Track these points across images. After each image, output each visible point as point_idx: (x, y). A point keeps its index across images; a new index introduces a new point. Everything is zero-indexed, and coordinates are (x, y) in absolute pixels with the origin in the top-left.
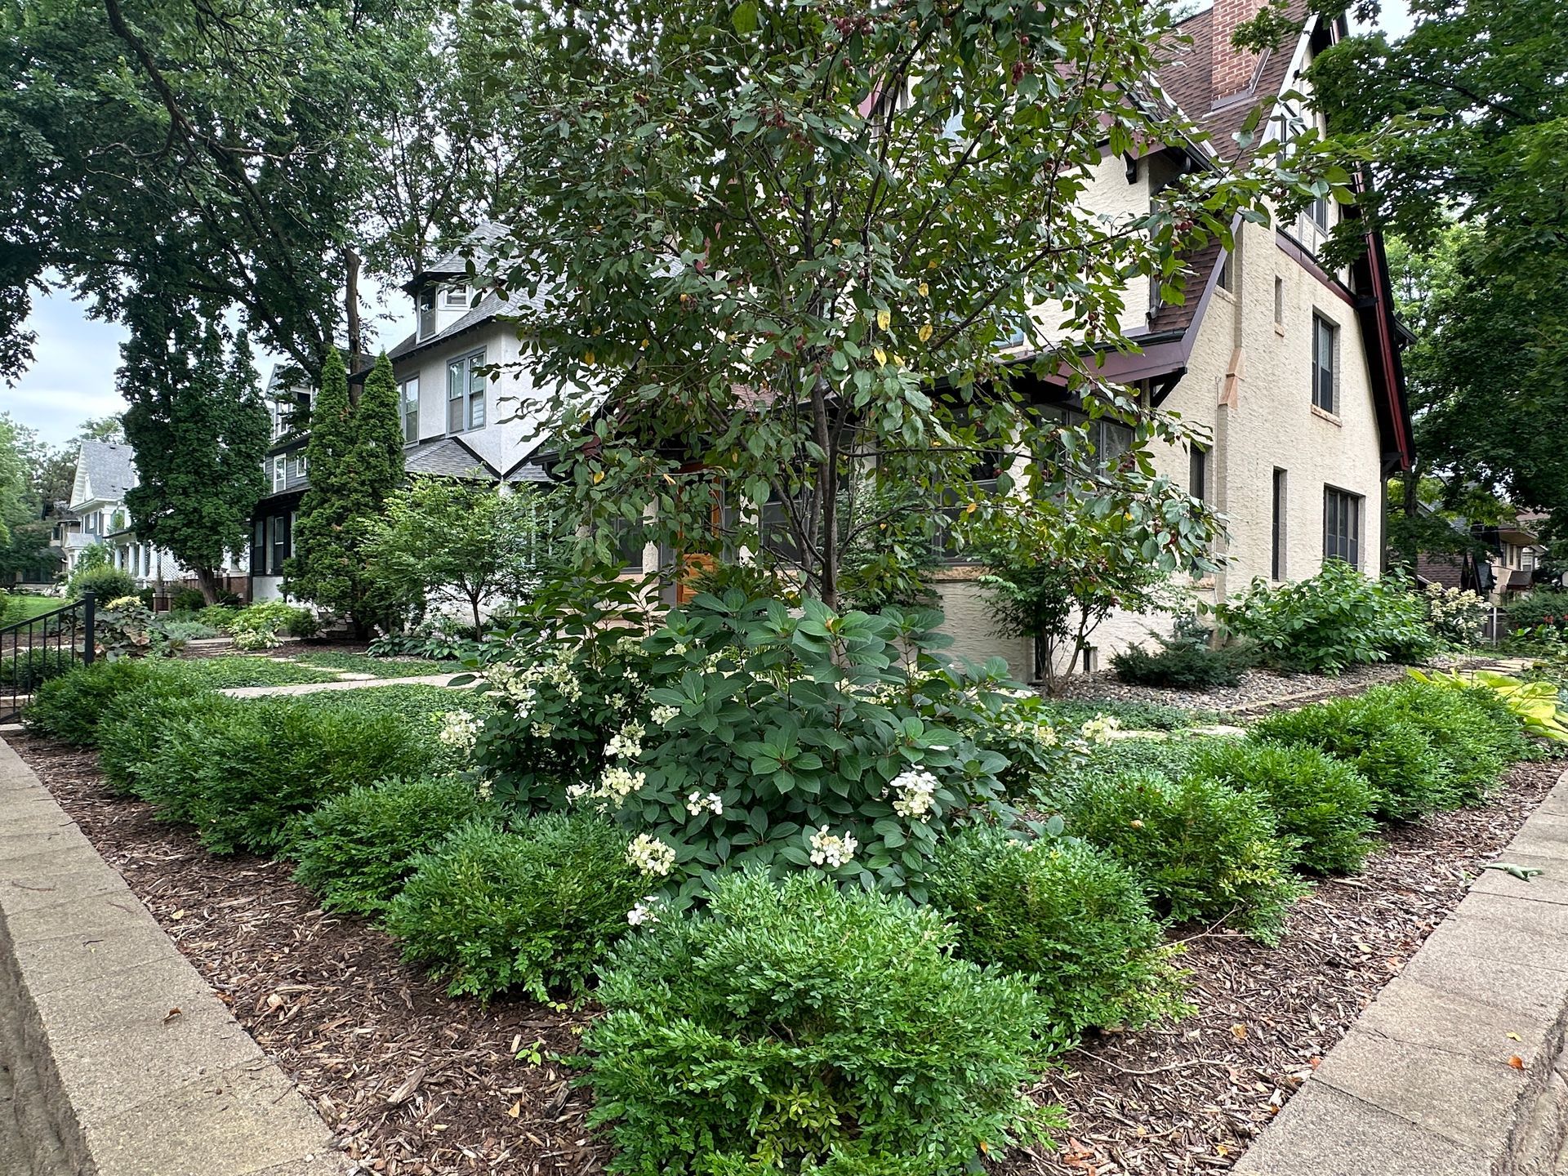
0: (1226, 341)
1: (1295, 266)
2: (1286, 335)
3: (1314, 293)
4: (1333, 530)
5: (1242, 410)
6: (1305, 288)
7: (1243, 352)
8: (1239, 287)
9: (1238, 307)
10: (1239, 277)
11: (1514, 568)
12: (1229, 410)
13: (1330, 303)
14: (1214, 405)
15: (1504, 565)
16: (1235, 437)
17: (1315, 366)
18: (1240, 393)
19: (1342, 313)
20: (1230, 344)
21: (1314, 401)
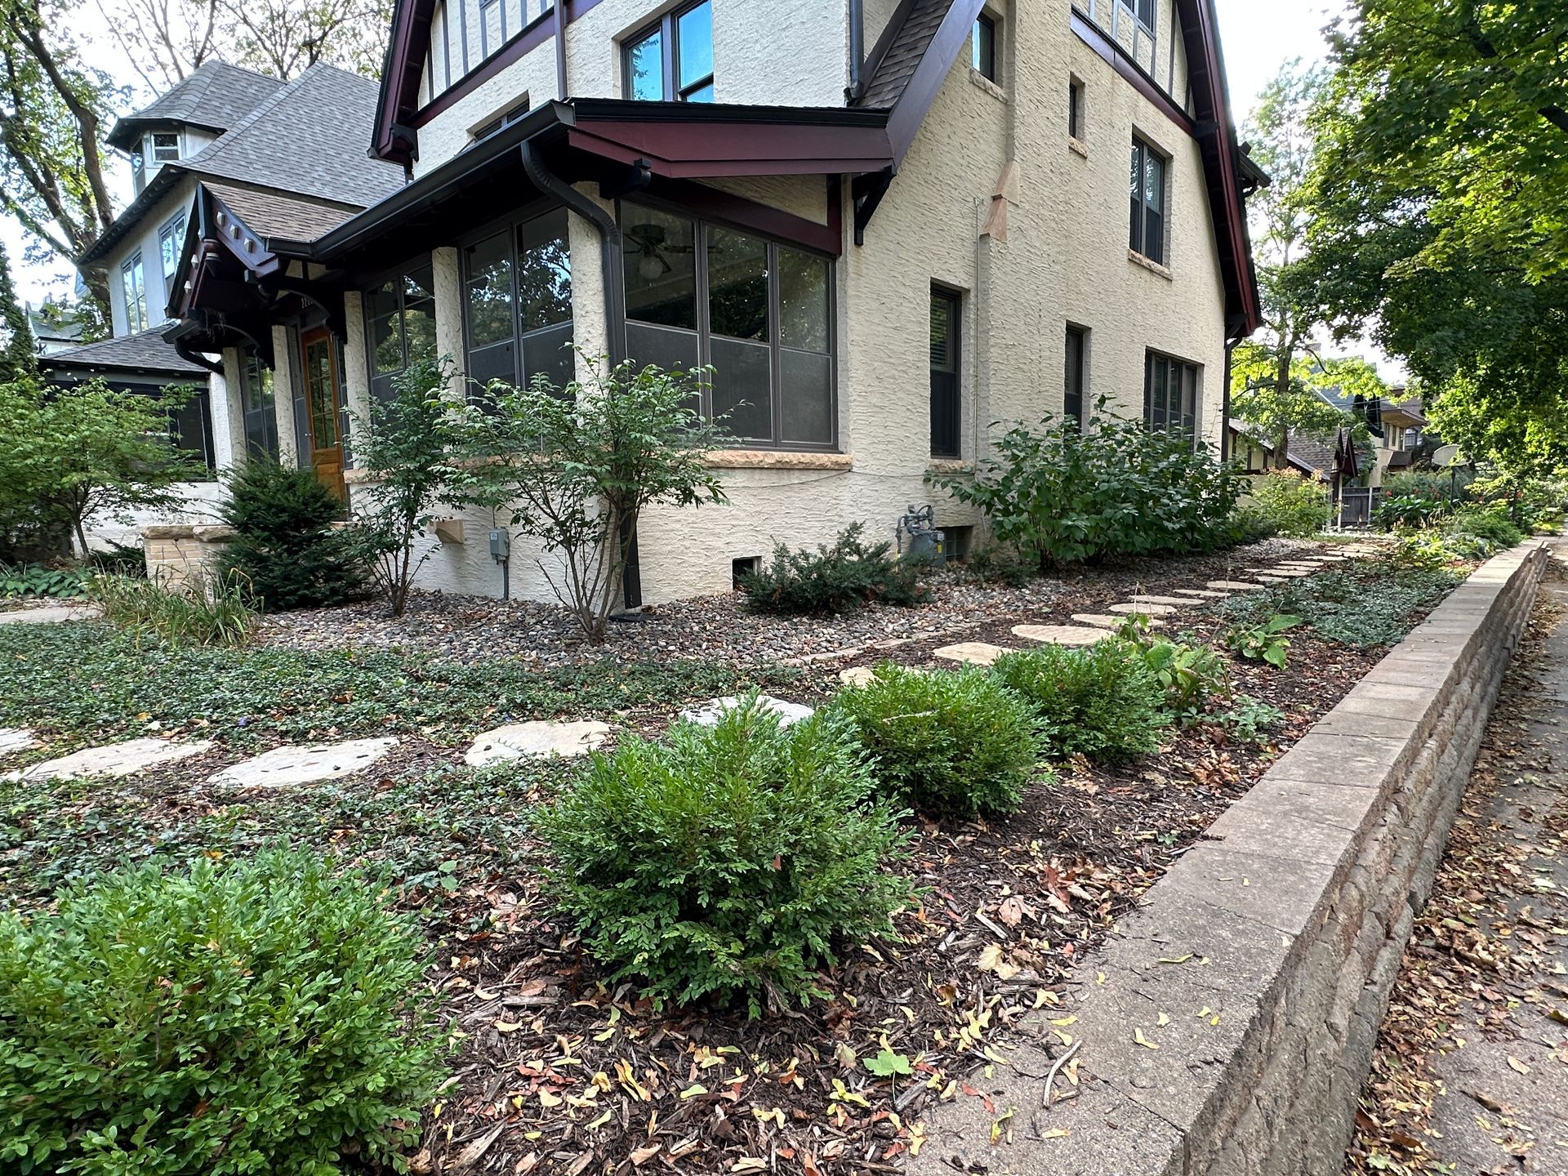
0: (989, 149)
1: (1107, 72)
2: (1090, 156)
3: (1134, 109)
4: (1161, 403)
5: (1014, 244)
6: (1121, 100)
7: (1016, 169)
8: (1012, 79)
9: (1008, 104)
10: (1012, 64)
11: (1396, 448)
12: (993, 243)
13: (1159, 126)
14: (970, 235)
15: (1386, 445)
16: (1001, 280)
17: (1136, 204)
18: (1012, 222)
19: (1175, 141)
20: (996, 153)
21: (1134, 245)
